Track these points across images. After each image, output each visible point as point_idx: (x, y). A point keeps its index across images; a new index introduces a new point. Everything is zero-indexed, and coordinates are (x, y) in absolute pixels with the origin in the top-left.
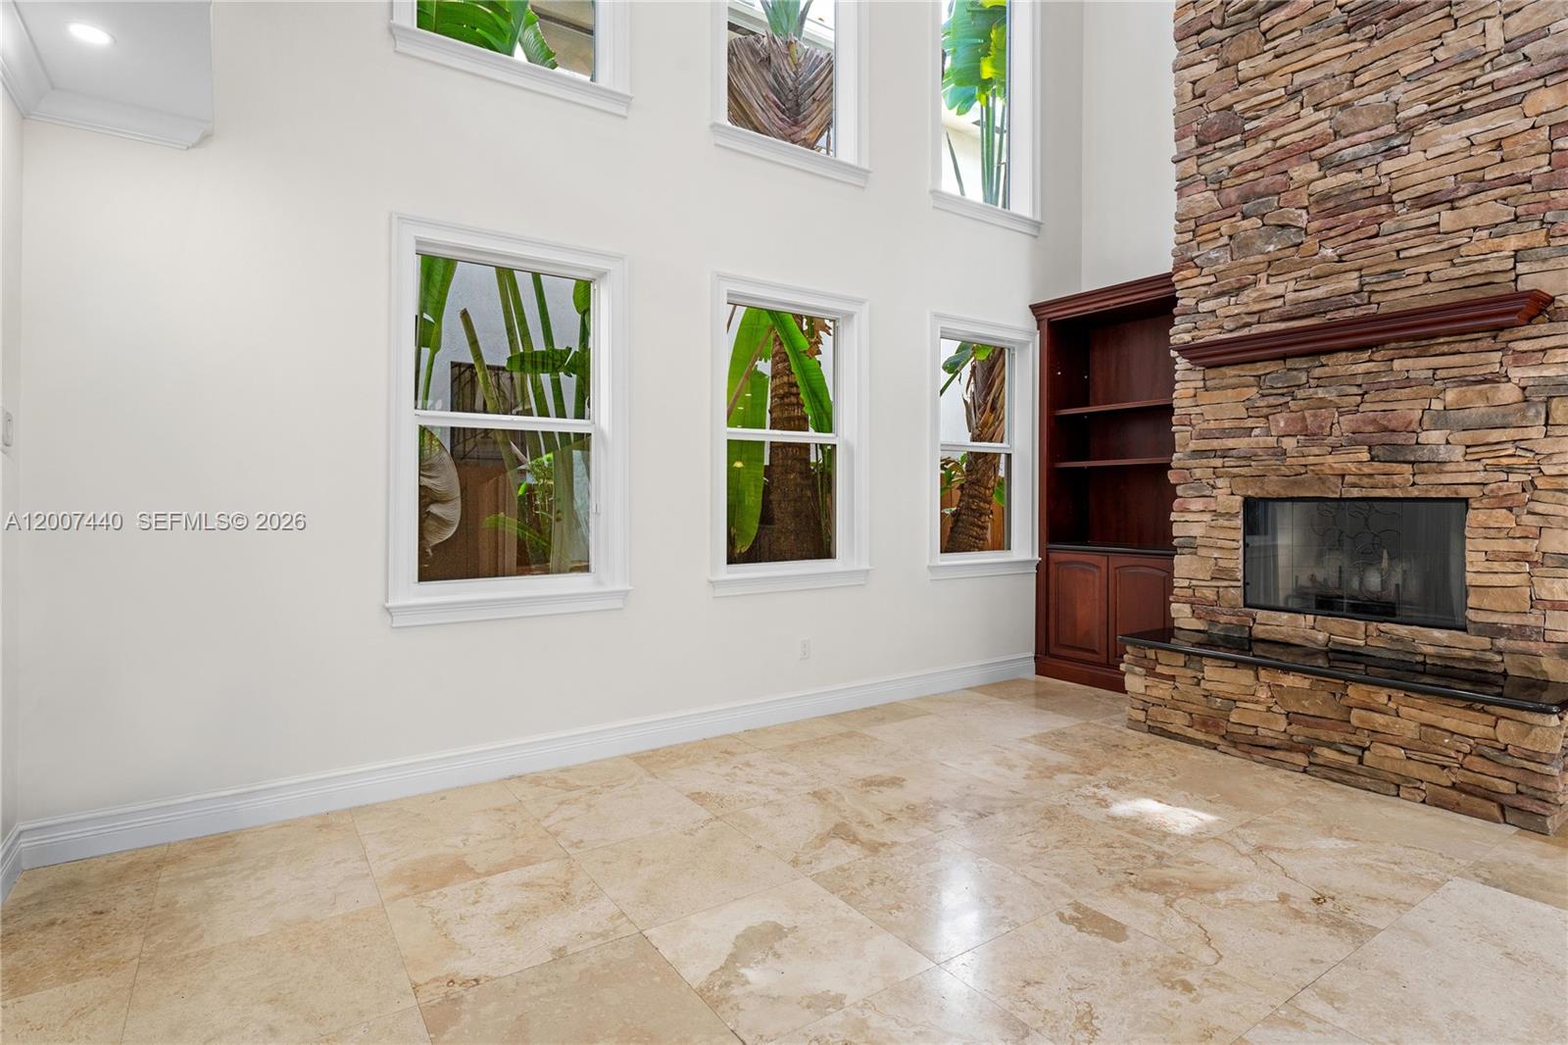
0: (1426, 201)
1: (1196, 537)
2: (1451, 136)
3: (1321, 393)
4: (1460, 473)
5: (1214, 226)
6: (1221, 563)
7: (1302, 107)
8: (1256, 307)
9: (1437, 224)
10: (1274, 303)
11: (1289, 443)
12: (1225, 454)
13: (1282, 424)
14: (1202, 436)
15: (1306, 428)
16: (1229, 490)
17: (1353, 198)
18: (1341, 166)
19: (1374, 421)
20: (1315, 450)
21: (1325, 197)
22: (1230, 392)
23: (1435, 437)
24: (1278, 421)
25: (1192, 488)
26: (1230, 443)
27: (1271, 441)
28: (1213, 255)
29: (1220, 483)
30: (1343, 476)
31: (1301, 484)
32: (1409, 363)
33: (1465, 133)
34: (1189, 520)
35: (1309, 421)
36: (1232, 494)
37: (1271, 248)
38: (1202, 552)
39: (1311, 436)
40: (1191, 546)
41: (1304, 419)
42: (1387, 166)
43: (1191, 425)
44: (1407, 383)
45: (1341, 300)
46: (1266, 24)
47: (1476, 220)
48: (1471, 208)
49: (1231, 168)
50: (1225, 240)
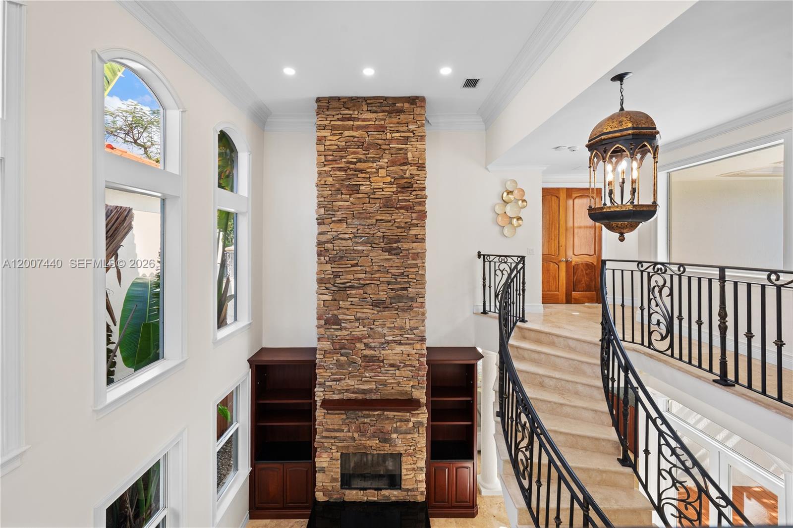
0: (392, 365)
1: (325, 467)
2: (399, 349)
3: (366, 420)
4: (401, 450)
5: (331, 356)
6: (334, 476)
7: (360, 325)
8: (346, 388)
9: (395, 374)
10: (351, 388)
11: (356, 435)
12: (335, 438)
13: (353, 428)
14: (327, 430)
15: (361, 430)
16: (336, 451)
17: (374, 359)
18: (371, 348)
19: (380, 429)
20: (364, 439)
21: (365, 356)
22: (337, 416)
23: (394, 436)
24: (352, 427)
25: (324, 449)
26: (338, 434)
27: (350, 434)
28: (331, 366)
29: (333, 448)
30: (371, 447)
31: (359, 449)
32: (388, 413)
33: (401, 349)
34: (322, 460)
35: (362, 428)
36: (337, 451)
37: (350, 369)
38: (327, 473)
39: (362, 433)
40: (323, 470)
41: (360, 427)
42: (383, 352)
43: (323, 426)
44: (388, 419)
45: (370, 391)
46: (348, 292)
47: (404, 375)
48: (403, 372)
49: (337, 336)
50: (335, 362)
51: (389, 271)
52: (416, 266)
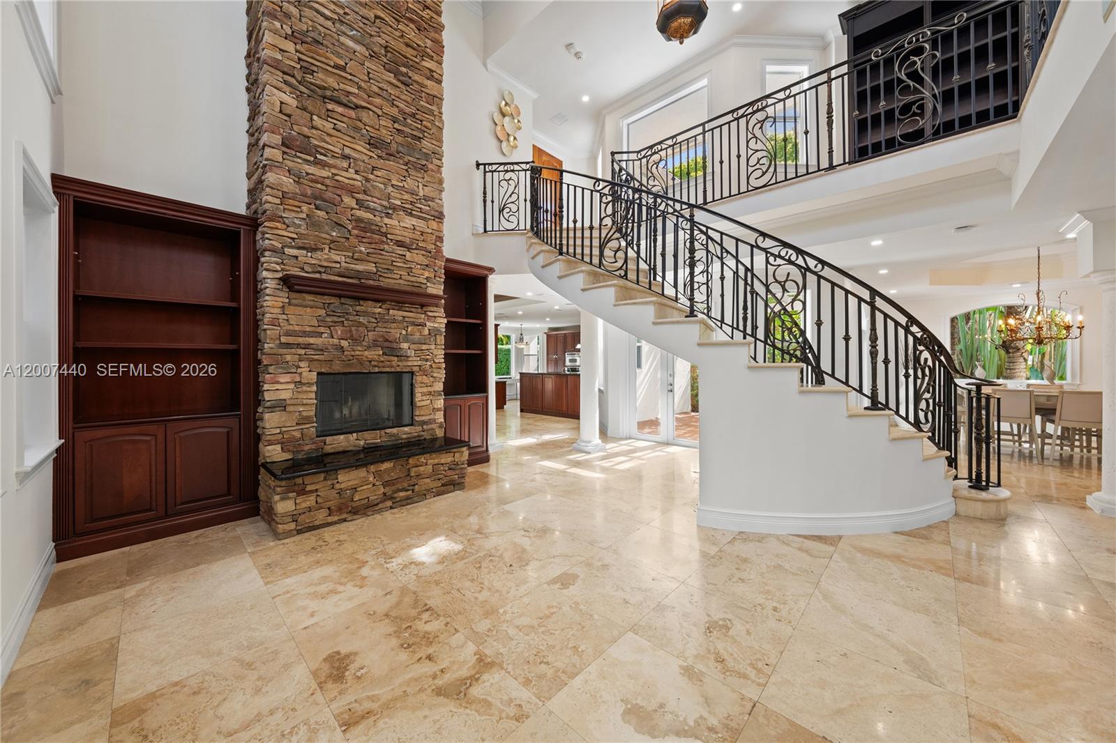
0: (400, 244)
1: (285, 400)
2: (409, 222)
3: (361, 319)
4: (414, 362)
5: (297, 203)
6: (304, 414)
7: (349, 167)
8: (325, 264)
9: (405, 256)
10: (334, 265)
11: (344, 343)
12: (307, 346)
13: (339, 333)
14: (288, 334)
15: (352, 336)
16: (309, 369)
17: (373, 228)
18: (368, 208)
19: (383, 336)
20: (359, 348)
21: (359, 220)
22: (309, 310)
23: (405, 346)
24: (337, 331)
25: (282, 368)
26: (312, 340)
27: (336, 341)
28: (297, 222)
29: (302, 364)
30: (370, 362)
31: (351, 366)
32: (396, 312)
33: (413, 223)
34: (277, 387)
35: (354, 332)
36: (310, 371)
37: (334, 234)
38: (289, 409)
39: (355, 340)
40: (281, 406)
41: (351, 331)
42: (386, 220)
43: (279, 326)
44: (394, 321)
45: (368, 275)
46: (330, 107)
47: (416, 260)
48: (415, 255)
49: (307, 174)
50: (304, 216)
51: (395, 102)
52: (431, 113)
